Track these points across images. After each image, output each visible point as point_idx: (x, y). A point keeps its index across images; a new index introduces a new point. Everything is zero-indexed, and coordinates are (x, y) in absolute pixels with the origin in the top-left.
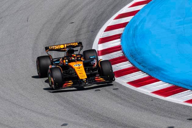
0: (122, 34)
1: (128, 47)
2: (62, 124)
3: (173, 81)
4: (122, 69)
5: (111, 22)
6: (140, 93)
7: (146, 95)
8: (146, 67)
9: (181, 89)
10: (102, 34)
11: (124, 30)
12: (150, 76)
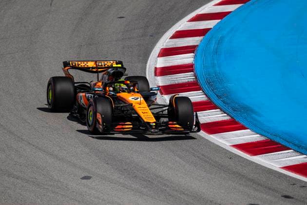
0: (198, 46)
1: (204, 69)
2: (83, 176)
3: (268, 132)
5: (183, 24)
6: (213, 143)
7: (222, 148)
8: (227, 104)
9: (278, 147)
10: (166, 42)
11: (201, 41)
12: (233, 120)
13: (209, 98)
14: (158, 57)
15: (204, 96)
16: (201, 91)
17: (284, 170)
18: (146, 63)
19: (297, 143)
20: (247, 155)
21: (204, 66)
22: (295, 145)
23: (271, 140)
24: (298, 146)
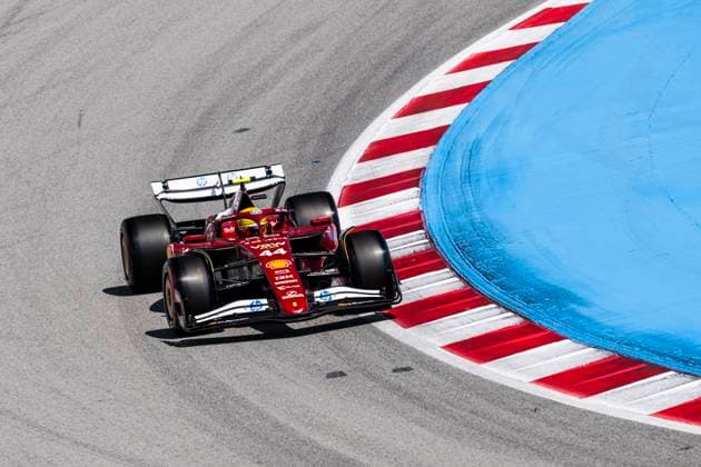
0: (424, 169)
1: (446, 218)
3: (612, 339)
4: (426, 296)
5: (386, 125)
6: (491, 383)
7: (512, 389)
8: (511, 289)
9: (639, 369)
10: (352, 170)
11: (431, 156)
12: (528, 322)
13: (467, 282)
14: (339, 206)
15: (456, 279)
16: (447, 270)
17: (661, 420)
19: (679, 353)
20: (572, 398)
21: (445, 213)
22: (677, 359)
23: (621, 356)
24: (683, 361)
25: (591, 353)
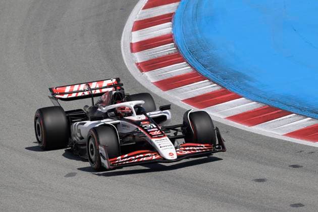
0: (174, 13)
1: (184, 37)
2: (67, 173)
3: (265, 98)
4: (174, 75)
8: (216, 73)
9: (278, 113)
10: (139, 13)
11: (178, 7)
12: (224, 89)
13: (195, 69)
14: (132, 31)
15: (189, 67)
16: (185, 63)
17: (288, 138)
18: (120, 39)
19: (298, 105)
20: (245, 126)
21: (184, 35)
22: (297, 108)
23: (269, 106)
24: (299, 109)
25: (254, 104)
